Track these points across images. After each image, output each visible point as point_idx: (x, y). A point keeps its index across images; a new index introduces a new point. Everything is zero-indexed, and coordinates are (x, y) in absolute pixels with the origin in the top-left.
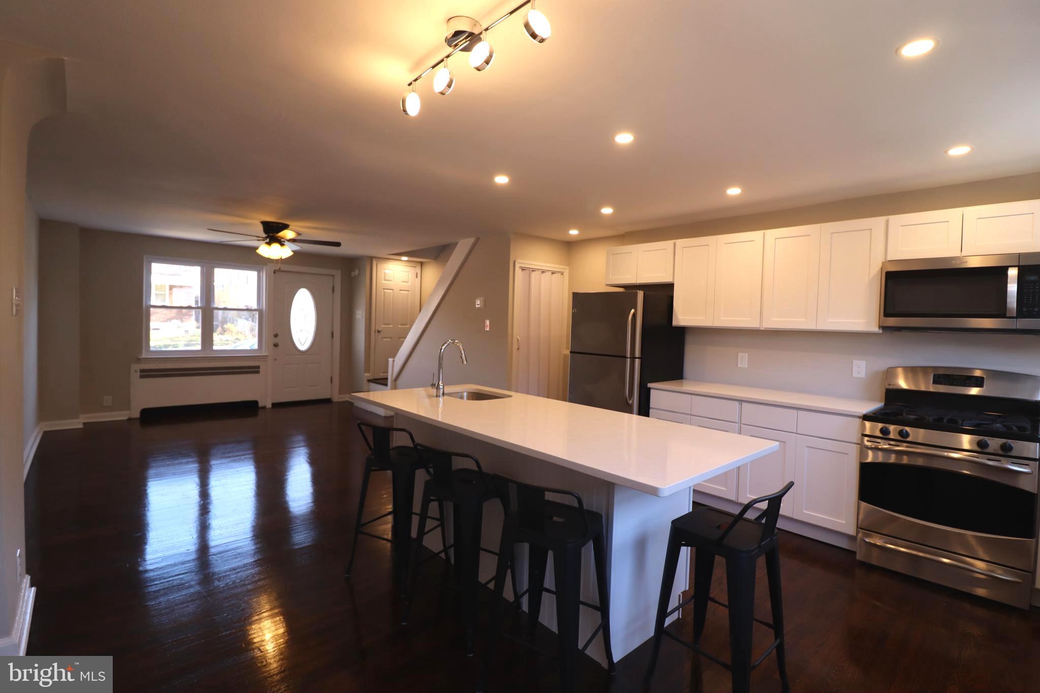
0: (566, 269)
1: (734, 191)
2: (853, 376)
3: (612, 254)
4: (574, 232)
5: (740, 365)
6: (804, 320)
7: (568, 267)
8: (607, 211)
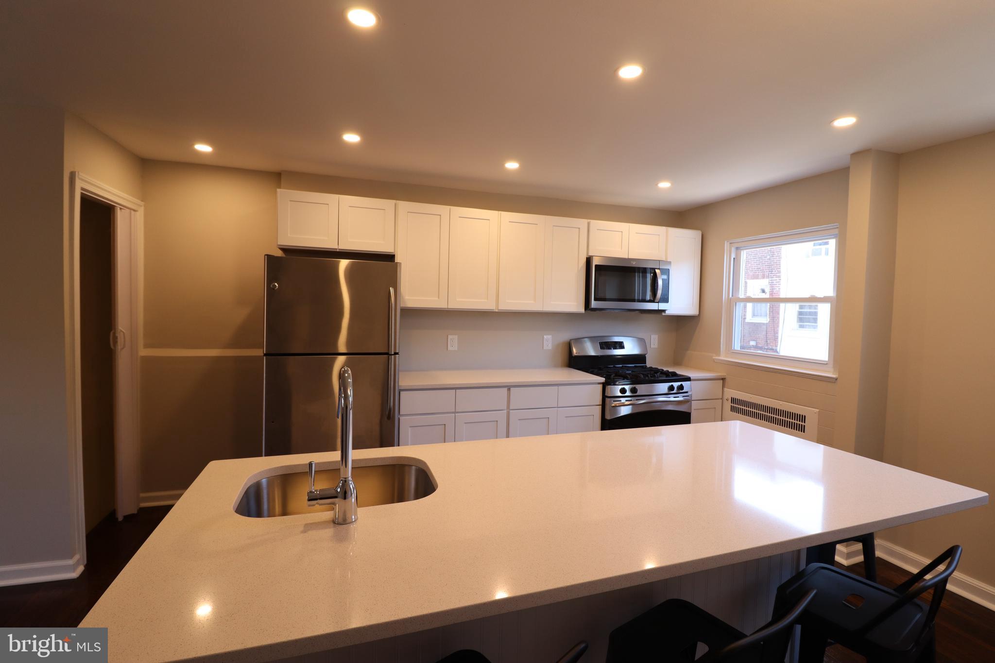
0: (141, 206)
1: (512, 165)
2: (544, 348)
3: (291, 201)
4: (203, 148)
5: (450, 348)
6: (532, 302)
7: (142, 203)
8: (351, 138)
